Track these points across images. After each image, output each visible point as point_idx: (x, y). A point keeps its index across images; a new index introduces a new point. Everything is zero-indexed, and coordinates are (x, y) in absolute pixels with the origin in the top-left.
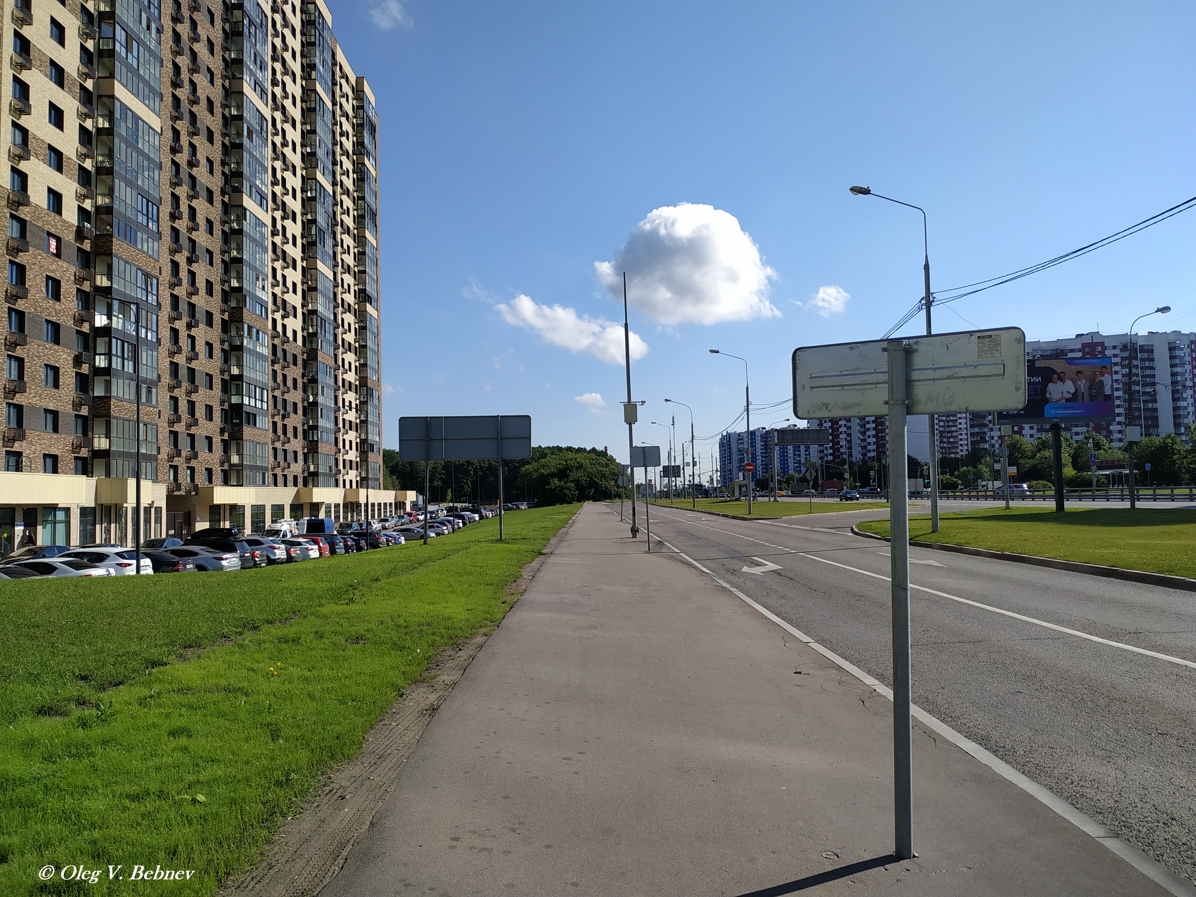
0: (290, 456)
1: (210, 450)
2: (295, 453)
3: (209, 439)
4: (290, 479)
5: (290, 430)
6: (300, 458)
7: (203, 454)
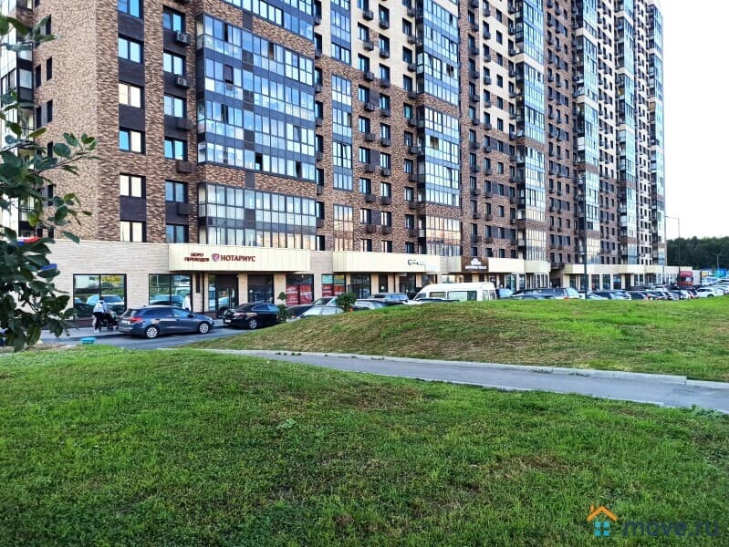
0: (611, 246)
1: (569, 244)
2: (614, 244)
3: (569, 238)
4: (611, 259)
5: (610, 230)
6: (616, 247)
7: (566, 247)
